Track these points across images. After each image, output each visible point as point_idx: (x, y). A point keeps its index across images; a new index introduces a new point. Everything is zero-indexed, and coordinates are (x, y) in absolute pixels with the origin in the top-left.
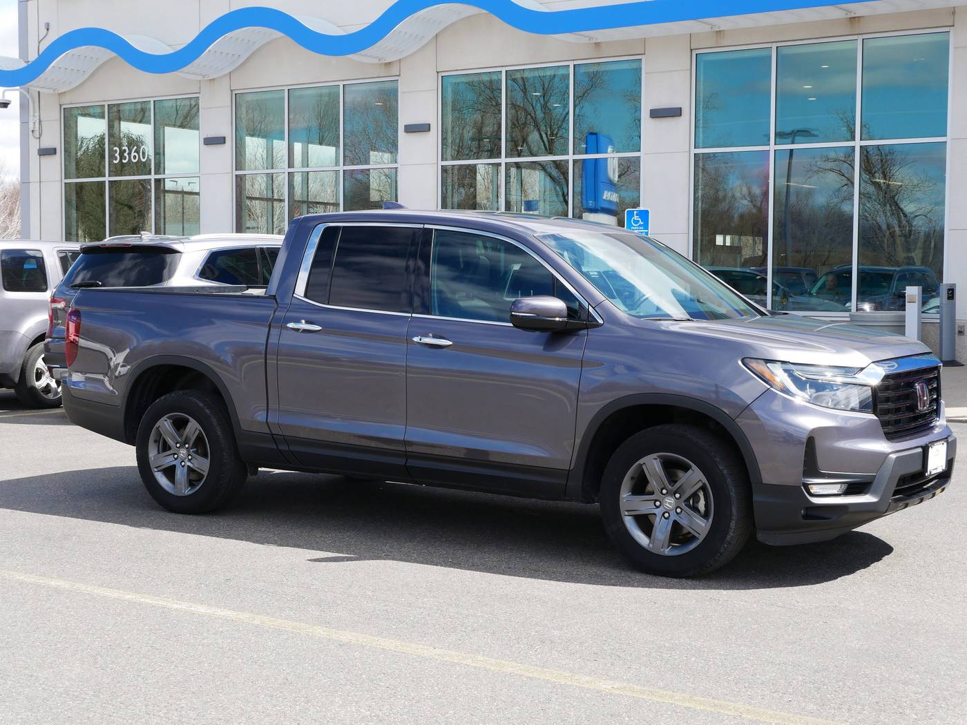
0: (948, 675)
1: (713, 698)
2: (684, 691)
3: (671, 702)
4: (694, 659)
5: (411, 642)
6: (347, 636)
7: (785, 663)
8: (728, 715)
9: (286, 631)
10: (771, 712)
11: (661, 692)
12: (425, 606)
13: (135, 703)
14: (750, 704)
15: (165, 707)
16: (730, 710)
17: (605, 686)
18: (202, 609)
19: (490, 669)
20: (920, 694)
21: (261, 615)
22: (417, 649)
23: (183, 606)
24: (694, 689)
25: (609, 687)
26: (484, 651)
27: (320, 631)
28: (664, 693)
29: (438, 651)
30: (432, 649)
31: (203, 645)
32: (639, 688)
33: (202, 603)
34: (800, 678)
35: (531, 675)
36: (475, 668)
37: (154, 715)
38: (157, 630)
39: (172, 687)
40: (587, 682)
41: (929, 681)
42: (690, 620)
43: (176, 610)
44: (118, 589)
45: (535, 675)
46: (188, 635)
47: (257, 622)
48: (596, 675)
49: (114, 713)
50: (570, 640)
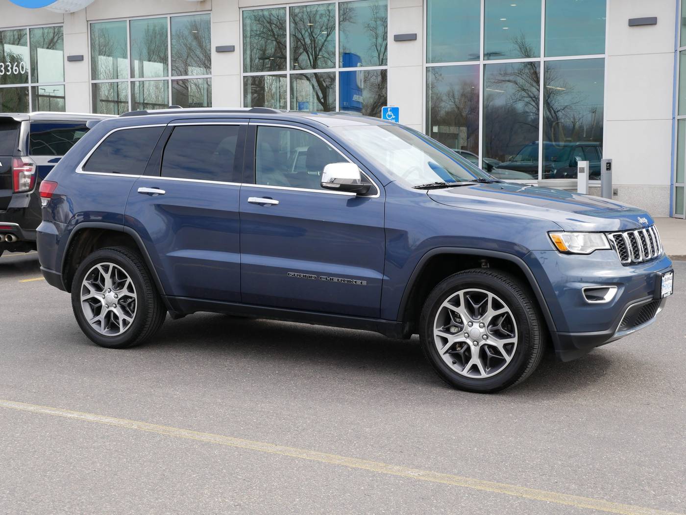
0: (669, 457)
1: (498, 482)
2: (474, 477)
3: (466, 486)
4: (476, 449)
5: (257, 441)
6: (206, 437)
7: (545, 450)
8: (512, 496)
9: (158, 434)
10: (543, 492)
11: (457, 478)
12: (263, 410)
13: (44, 500)
14: (526, 485)
15: (69, 502)
16: (512, 491)
17: (413, 473)
18: (90, 417)
19: (322, 462)
20: (653, 473)
21: (137, 421)
22: (263, 446)
23: (75, 415)
24: (481, 474)
25: (417, 474)
26: (314, 447)
27: (185, 433)
28: (460, 478)
29: (279, 448)
30: (274, 445)
31: (94, 448)
32: (439, 475)
33: (90, 412)
34: (560, 463)
35: (354, 466)
36: (311, 461)
37: (60, 510)
38: (57, 436)
39: (73, 484)
40: (399, 470)
41: (656, 462)
42: (467, 417)
43: (71, 418)
44: (23, 402)
45: (357, 465)
46: (81, 440)
47: (135, 427)
48: (404, 465)
49: (27, 509)
50: (379, 436)
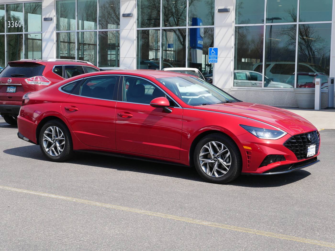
0: (331, 220)
1: (245, 228)
2: (234, 225)
3: (230, 229)
4: (238, 214)
5: (133, 208)
6: (108, 206)
7: (271, 216)
8: (251, 234)
9: (85, 204)
10: (266, 232)
11: (226, 225)
12: (137, 195)
13: (31, 229)
14: (259, 230)
15: (43, 230)
16: (251, 232)
17: (205, 223)
18: (53, 196)
19: (162, 217)
20: (321, 226)
21: (76, 198)
22: (135, 210)
23: (46, 195)
24: (238, 224)
25: (207, 224)
26: (160, 211)
27: (98, 204)
28: (227, 226)
29: (143, 211)
30: (140, 210)
31: (55, 209)
32: (218, 224)
33: (53, 193)
34: (277, 221)
35: (178, 219)
36: (157, 217)
37: (39, 233)
38: (37, 203)
39: (45, 223)
40: (199, 222)
41: (324, 222)
42: (236, 201)
43: (44, 196)
44: (21, 188)
45: (179, 219)
46: (49, 205)
47: (74, 200)
48: (202, 220)
49: (24, 232)
50: (191, 207)
